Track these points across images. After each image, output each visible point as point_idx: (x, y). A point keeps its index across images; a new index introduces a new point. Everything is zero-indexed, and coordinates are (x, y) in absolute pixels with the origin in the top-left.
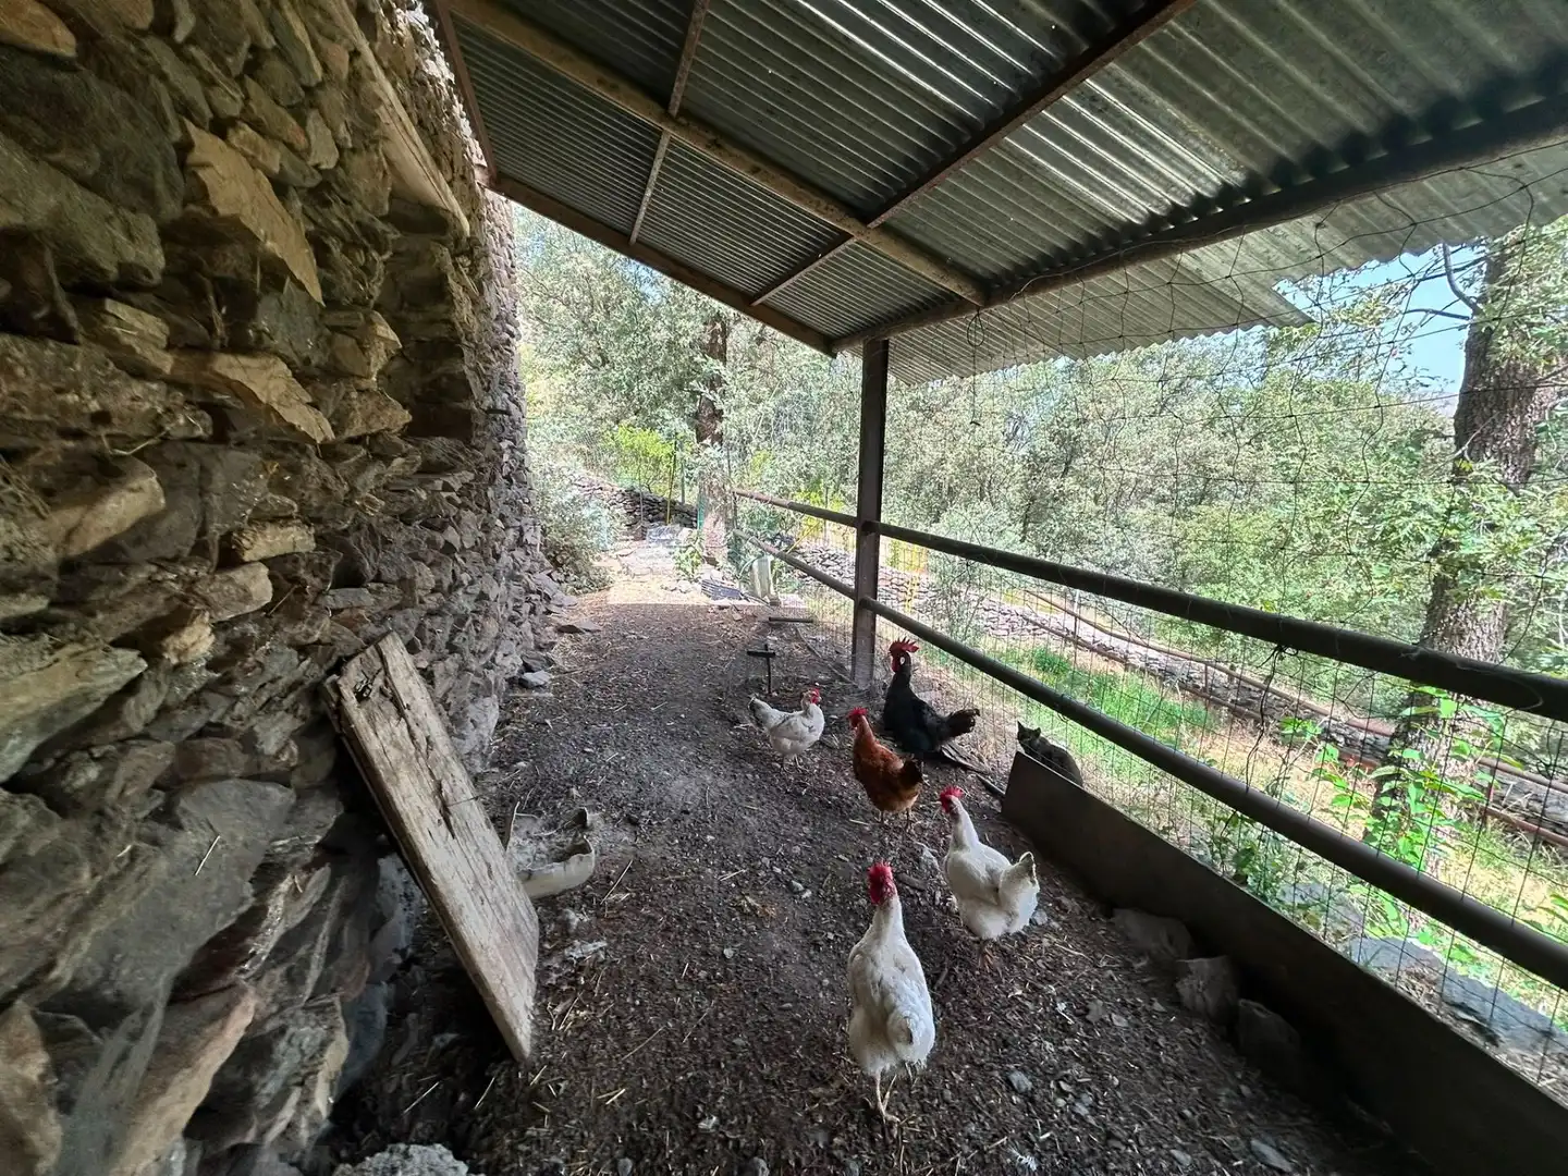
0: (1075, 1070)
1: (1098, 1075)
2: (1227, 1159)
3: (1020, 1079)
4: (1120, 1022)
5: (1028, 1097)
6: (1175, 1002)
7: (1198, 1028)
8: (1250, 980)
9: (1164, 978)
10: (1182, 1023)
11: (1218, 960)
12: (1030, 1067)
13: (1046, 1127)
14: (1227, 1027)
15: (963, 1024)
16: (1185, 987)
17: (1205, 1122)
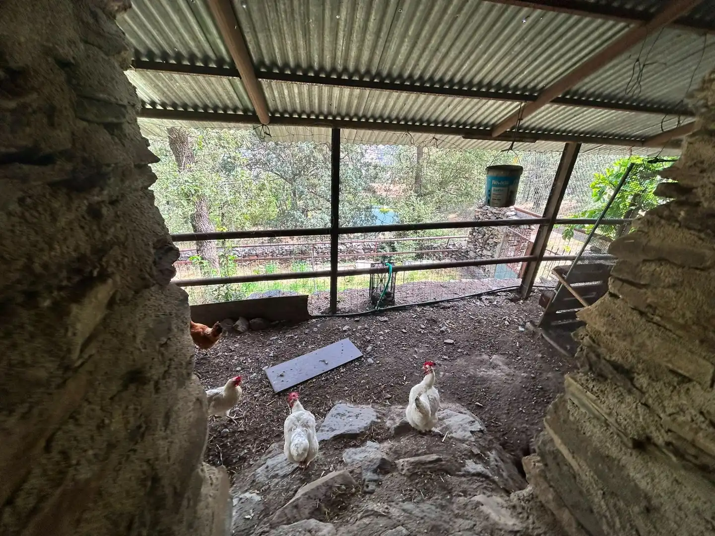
0: (241, 359)
1: (245, 355)
2: (271, 344)
3: (238, 369)
4: (237, 345)
5: (242, 369)
6: (240, 333)
7: (247, 333)
8: (248, 318)
9: (234, 331)
10: (245, 335)
11: (240, 318)
12: (236, 366)
13: (250, 368)
14: (251, 329)
15: (216, 375)
16: (240, 329)
17: (263, 344)
